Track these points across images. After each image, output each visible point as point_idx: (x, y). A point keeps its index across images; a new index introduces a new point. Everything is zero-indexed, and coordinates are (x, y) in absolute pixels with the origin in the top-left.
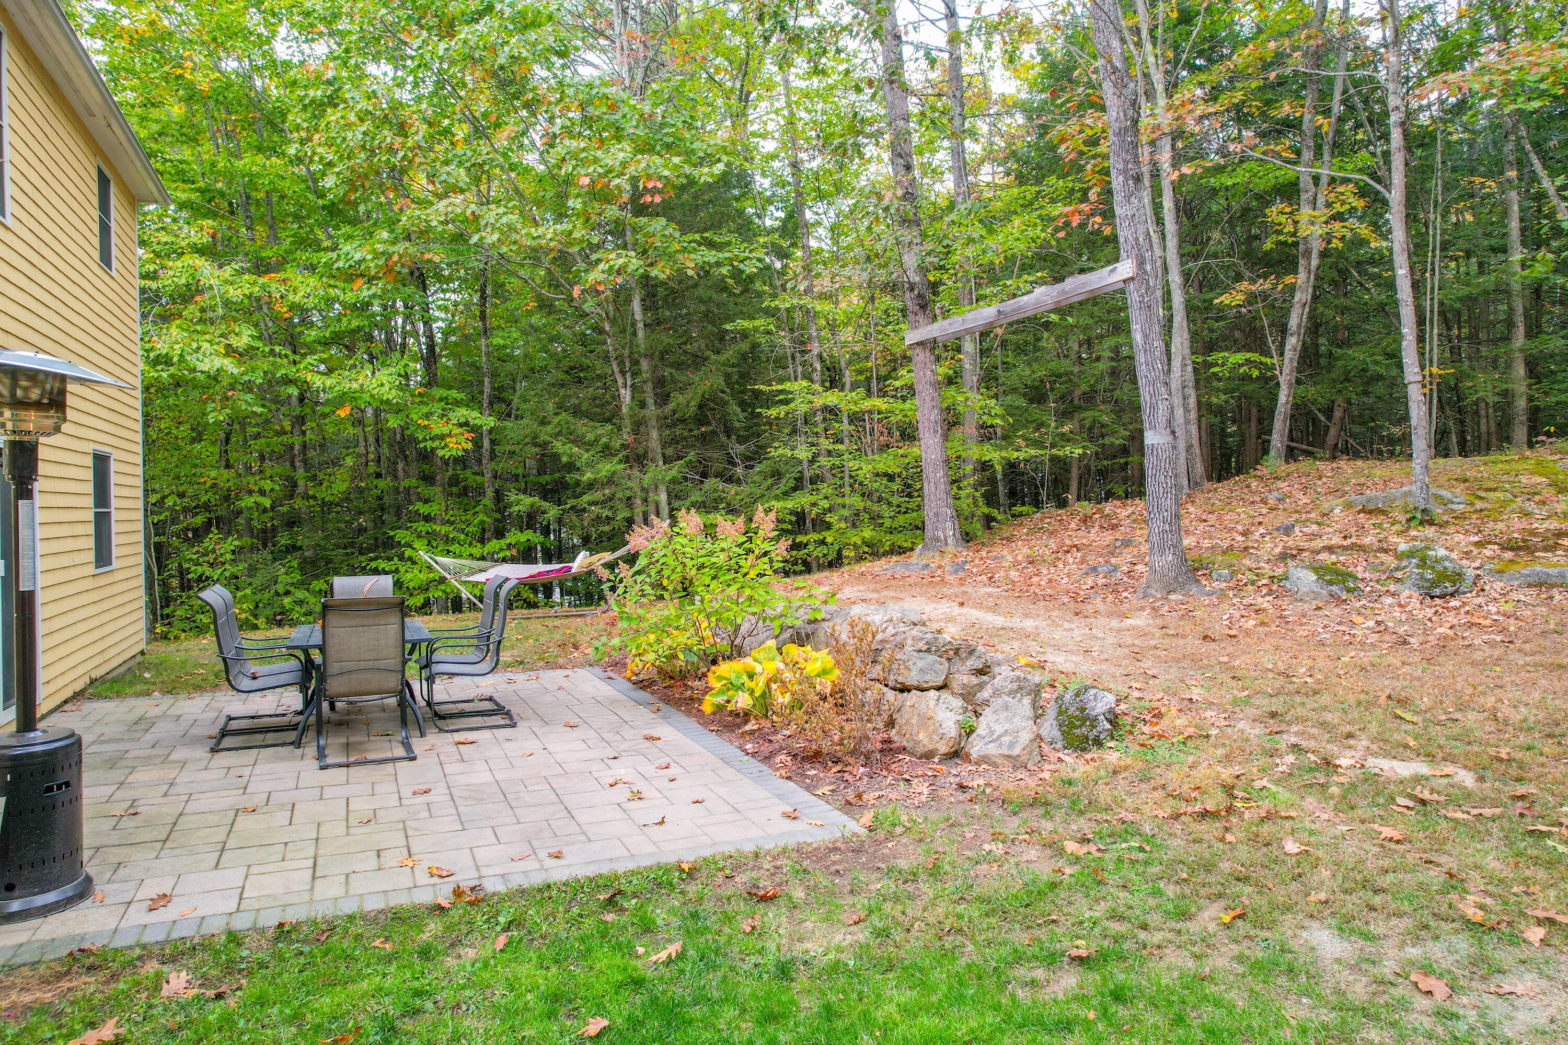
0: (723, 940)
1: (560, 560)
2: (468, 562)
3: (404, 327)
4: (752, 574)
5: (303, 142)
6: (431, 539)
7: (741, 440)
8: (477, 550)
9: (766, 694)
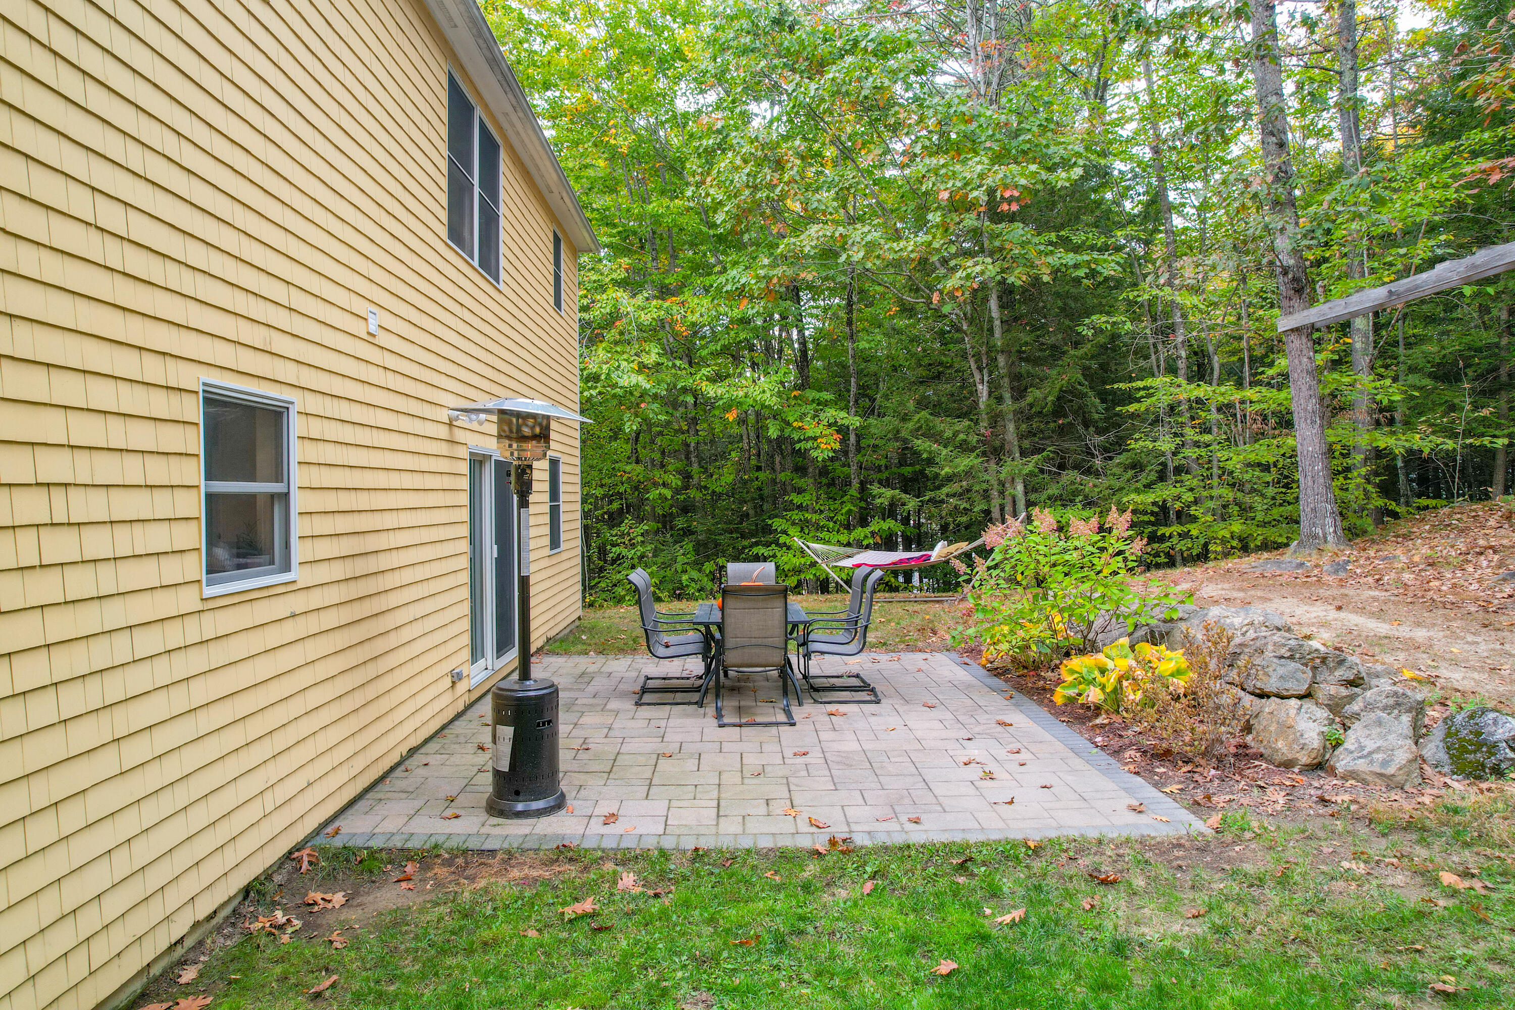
0: (1062, 913)
1: (920, 548)
2: (836, 548)
3: (780, 335)
4: (1106, 572)
5: (698, 185)
6: (804, 526)
7: (1100, 432)
8: (844, 538)
9: (1117, 691)
